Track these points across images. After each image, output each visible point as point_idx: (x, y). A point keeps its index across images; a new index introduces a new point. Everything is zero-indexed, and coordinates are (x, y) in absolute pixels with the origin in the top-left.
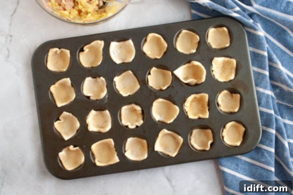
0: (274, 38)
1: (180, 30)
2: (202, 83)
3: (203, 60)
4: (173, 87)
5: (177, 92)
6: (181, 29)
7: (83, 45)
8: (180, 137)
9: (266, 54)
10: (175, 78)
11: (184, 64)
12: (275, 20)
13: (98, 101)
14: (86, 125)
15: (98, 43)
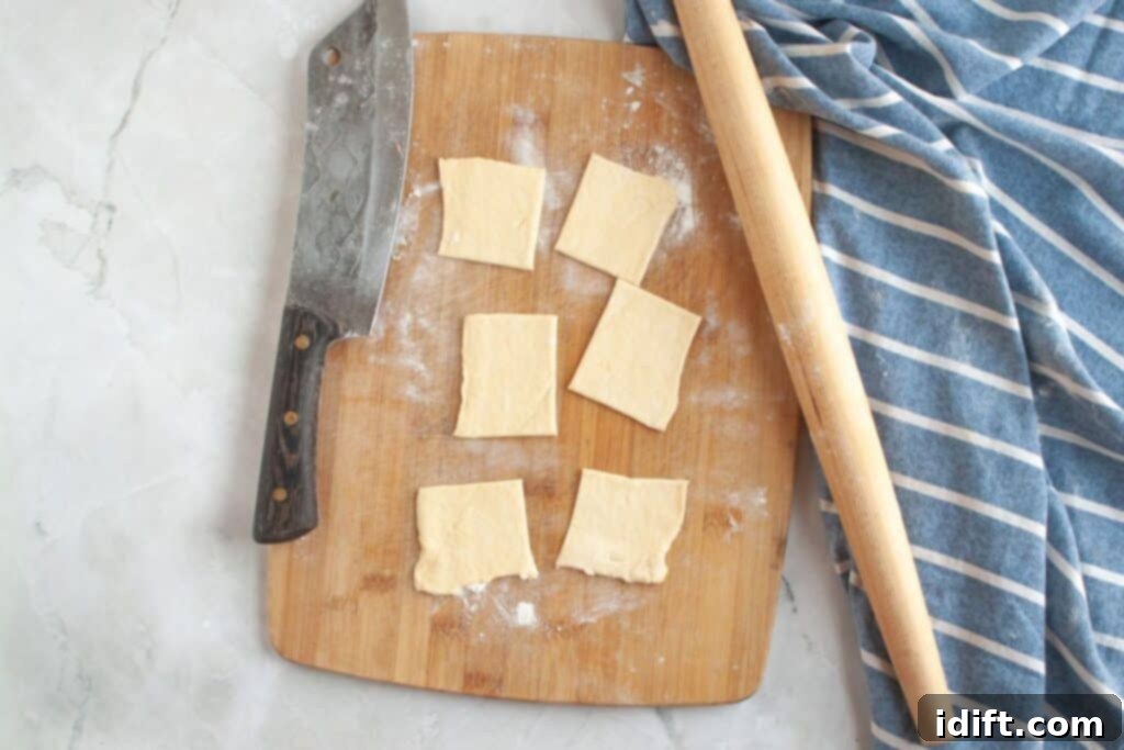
0: (1031, 211)
9: (995, 257)
12: (1033, 146)
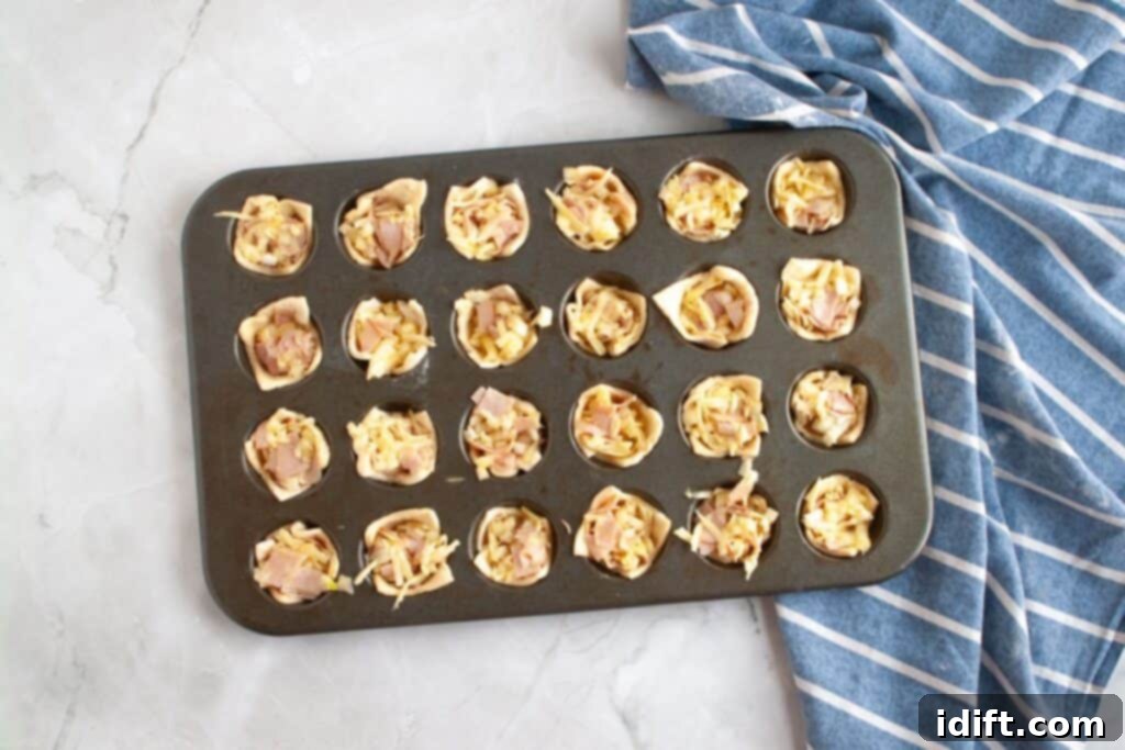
1: (682, 162)
2: (743, 342)
3: (753, 264)
4: (647, 347)
5: (660, 365)
6: (685, 157)
7: (356, 191)
8: (661, 517)
10: (658, 318)
11: (690, 275)
13: (395, 380)
14: (353, 457)
15: (407, 187)
